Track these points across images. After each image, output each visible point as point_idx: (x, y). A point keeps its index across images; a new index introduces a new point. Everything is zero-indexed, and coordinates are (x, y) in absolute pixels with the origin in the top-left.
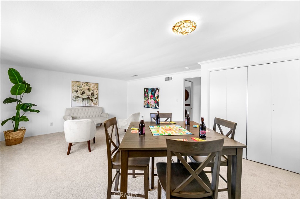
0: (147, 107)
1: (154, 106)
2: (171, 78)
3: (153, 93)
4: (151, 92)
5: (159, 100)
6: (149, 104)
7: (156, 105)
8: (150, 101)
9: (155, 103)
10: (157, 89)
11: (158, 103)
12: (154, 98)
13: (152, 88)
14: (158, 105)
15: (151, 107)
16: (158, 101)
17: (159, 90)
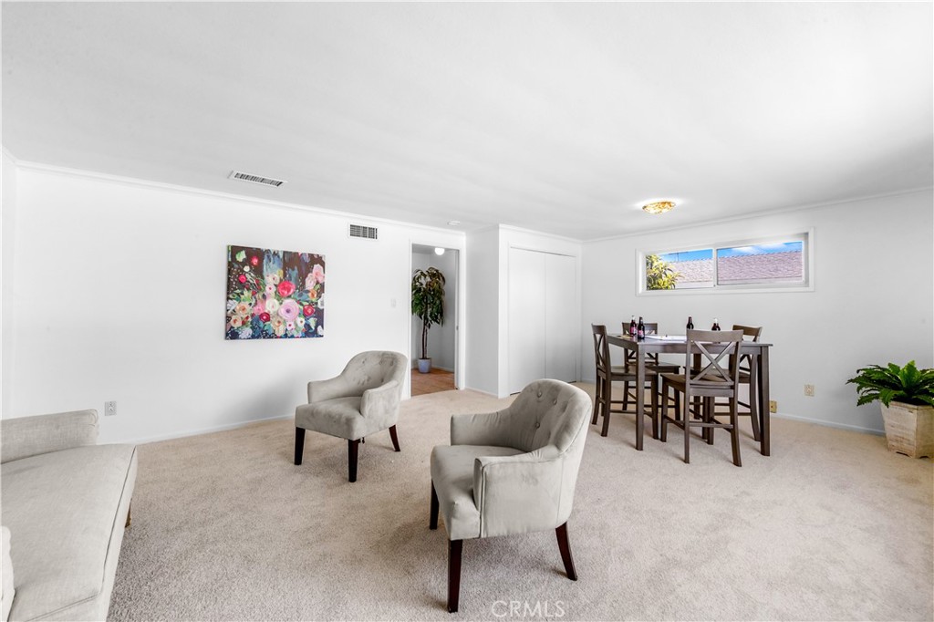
0: (253, 337)
1: (301, 326)
2: (370, 233)
3: (294, 273)
4: (284, 269)
5: (322, 304)
6: (268, 319)
7: (312, 322)
8: (271, 305)
9: (305, 314)
10: (317, 260)
11: (319, 315)
12: (300, 295)
13: (285, 252)
14: (320, 322)
15: (281, 332)
16: (321, 308)
17: (323, 264)
